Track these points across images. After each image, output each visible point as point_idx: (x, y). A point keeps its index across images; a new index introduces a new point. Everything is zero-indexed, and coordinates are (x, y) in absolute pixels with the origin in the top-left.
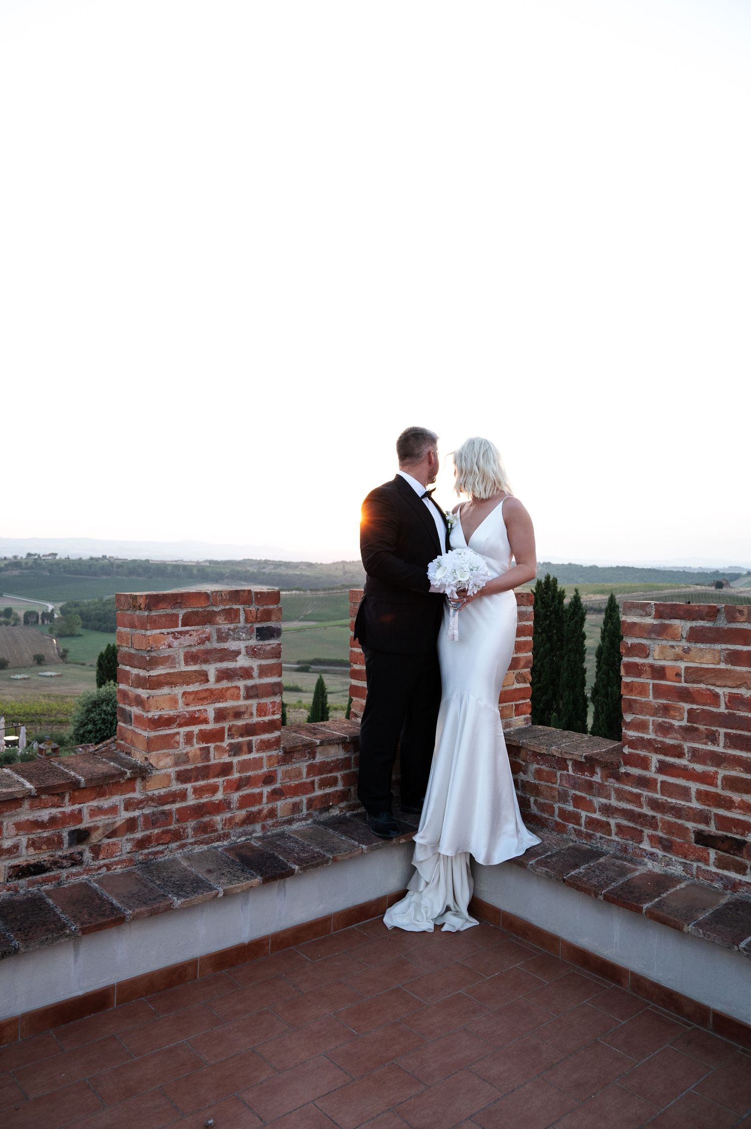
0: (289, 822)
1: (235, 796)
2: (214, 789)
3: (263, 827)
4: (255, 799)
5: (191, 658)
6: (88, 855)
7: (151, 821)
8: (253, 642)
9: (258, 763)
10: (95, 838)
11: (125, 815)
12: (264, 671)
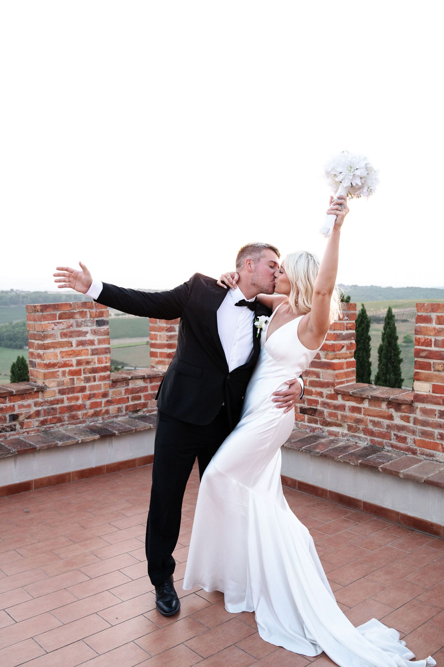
0: (116, 417)
1: (88, 403)
2: (77, 399)
3: (103, 419)
4: (98, 404)
5: (64, 335)
6: (18, 427)
7: (47, 413)
8: (95, 327)
9: (99, 387)
10: (21, 418)
11: (34, 409)
12: (100, 342)
